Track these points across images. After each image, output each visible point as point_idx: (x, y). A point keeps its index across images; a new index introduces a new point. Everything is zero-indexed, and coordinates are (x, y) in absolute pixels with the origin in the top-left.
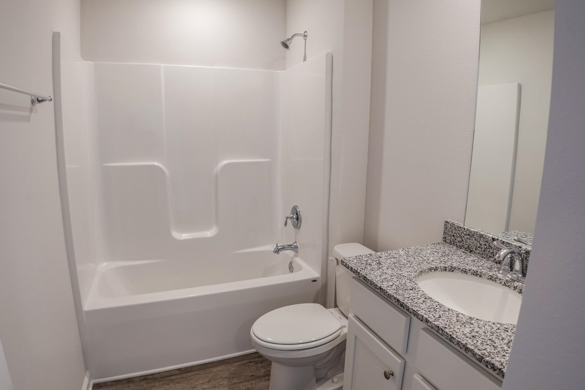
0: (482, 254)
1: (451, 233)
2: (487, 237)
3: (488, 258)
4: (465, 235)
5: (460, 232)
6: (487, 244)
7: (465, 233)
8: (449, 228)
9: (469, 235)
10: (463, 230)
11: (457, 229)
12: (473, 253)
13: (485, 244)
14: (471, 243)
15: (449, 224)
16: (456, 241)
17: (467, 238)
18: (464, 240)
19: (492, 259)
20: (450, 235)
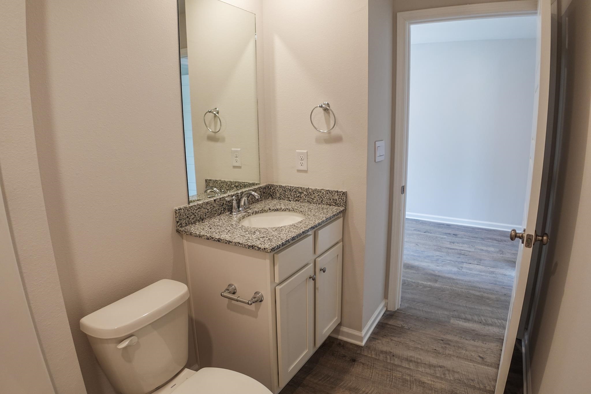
0: (210, 216)
1: (185, 216)
2: (211, 202)
3: (214, 215)
4: (196, 210)
5: (192, 211)
6: (212, 206)
7: (196, 209)
8: (182, 213)
9: (199, 208)
10: (194, 207)
11: (189, 210)
12: (204, 219)
13: (210, 207)
14: (202, 214)
15: (182, 209)
16: (190, 220)
17: (199, 211)
18: (196, 215)
19: (216, 215)
20: (184, 219)
